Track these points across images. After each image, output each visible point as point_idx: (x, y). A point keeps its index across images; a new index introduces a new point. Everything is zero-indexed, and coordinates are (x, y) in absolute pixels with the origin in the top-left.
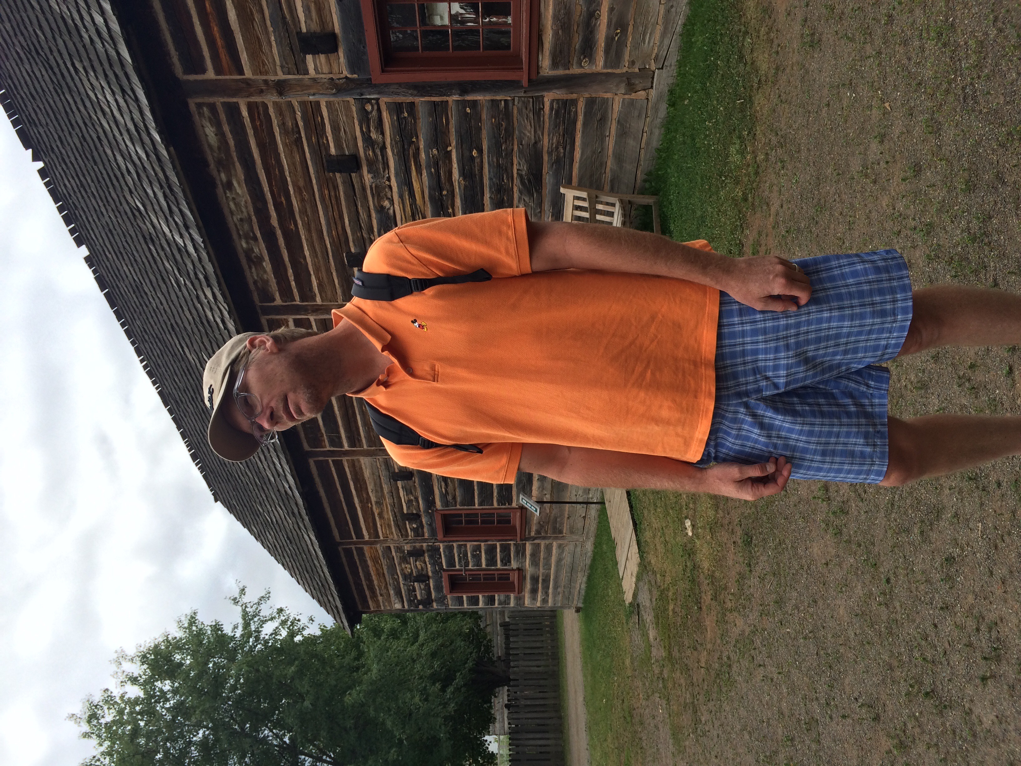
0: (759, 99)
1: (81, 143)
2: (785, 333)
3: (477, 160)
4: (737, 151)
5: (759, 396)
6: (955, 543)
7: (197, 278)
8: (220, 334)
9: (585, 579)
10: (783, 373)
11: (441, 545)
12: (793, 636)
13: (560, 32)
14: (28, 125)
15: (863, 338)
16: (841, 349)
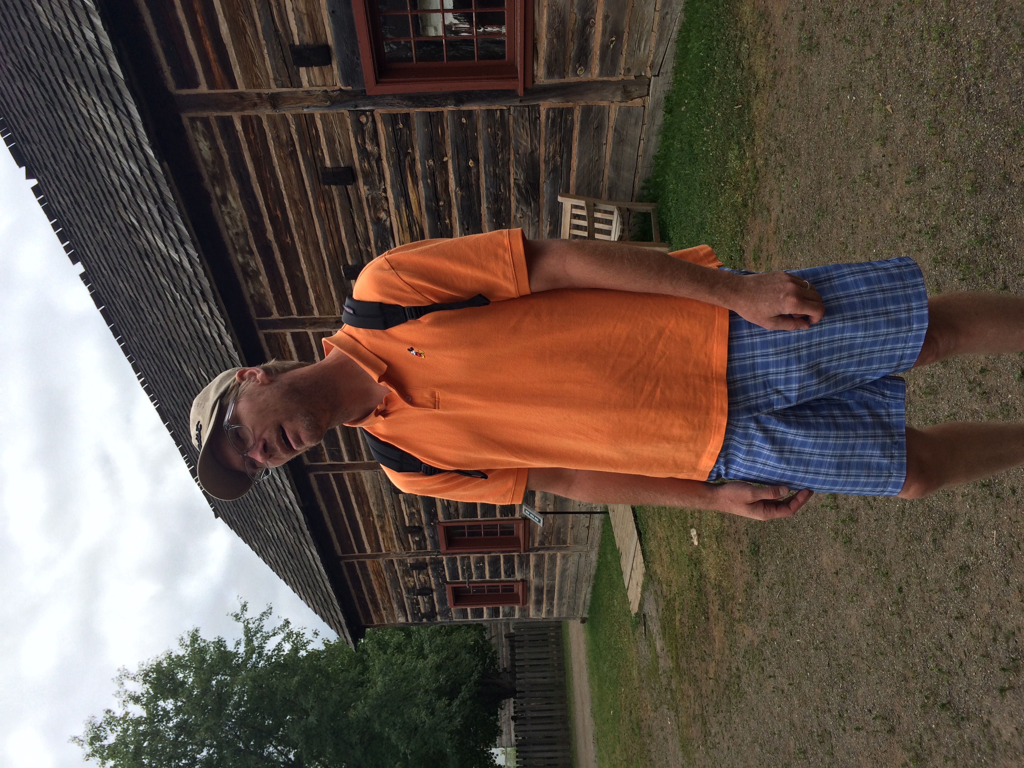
0: (757, 104)
1: (74, 159)
2: (796, 344)
3: (474, 170)
4: (736, 157)
5: (770, 410)
6: (970, 550)
7: (193, 293)
8: (218, 349)
9: (590, 590)
10: (795, 386)
11: (444, 558)
12: (803, 647)
13: (555, 40)
14: (21, 143)
15: (877, 348)
16: (855, 360)
